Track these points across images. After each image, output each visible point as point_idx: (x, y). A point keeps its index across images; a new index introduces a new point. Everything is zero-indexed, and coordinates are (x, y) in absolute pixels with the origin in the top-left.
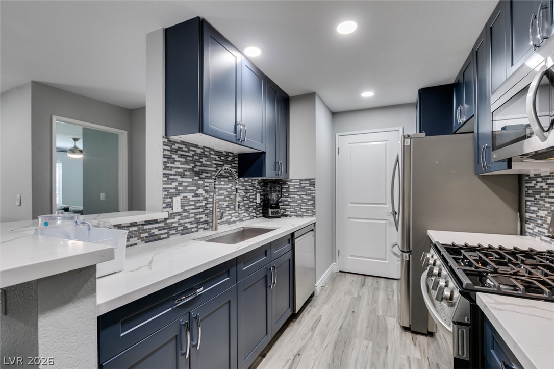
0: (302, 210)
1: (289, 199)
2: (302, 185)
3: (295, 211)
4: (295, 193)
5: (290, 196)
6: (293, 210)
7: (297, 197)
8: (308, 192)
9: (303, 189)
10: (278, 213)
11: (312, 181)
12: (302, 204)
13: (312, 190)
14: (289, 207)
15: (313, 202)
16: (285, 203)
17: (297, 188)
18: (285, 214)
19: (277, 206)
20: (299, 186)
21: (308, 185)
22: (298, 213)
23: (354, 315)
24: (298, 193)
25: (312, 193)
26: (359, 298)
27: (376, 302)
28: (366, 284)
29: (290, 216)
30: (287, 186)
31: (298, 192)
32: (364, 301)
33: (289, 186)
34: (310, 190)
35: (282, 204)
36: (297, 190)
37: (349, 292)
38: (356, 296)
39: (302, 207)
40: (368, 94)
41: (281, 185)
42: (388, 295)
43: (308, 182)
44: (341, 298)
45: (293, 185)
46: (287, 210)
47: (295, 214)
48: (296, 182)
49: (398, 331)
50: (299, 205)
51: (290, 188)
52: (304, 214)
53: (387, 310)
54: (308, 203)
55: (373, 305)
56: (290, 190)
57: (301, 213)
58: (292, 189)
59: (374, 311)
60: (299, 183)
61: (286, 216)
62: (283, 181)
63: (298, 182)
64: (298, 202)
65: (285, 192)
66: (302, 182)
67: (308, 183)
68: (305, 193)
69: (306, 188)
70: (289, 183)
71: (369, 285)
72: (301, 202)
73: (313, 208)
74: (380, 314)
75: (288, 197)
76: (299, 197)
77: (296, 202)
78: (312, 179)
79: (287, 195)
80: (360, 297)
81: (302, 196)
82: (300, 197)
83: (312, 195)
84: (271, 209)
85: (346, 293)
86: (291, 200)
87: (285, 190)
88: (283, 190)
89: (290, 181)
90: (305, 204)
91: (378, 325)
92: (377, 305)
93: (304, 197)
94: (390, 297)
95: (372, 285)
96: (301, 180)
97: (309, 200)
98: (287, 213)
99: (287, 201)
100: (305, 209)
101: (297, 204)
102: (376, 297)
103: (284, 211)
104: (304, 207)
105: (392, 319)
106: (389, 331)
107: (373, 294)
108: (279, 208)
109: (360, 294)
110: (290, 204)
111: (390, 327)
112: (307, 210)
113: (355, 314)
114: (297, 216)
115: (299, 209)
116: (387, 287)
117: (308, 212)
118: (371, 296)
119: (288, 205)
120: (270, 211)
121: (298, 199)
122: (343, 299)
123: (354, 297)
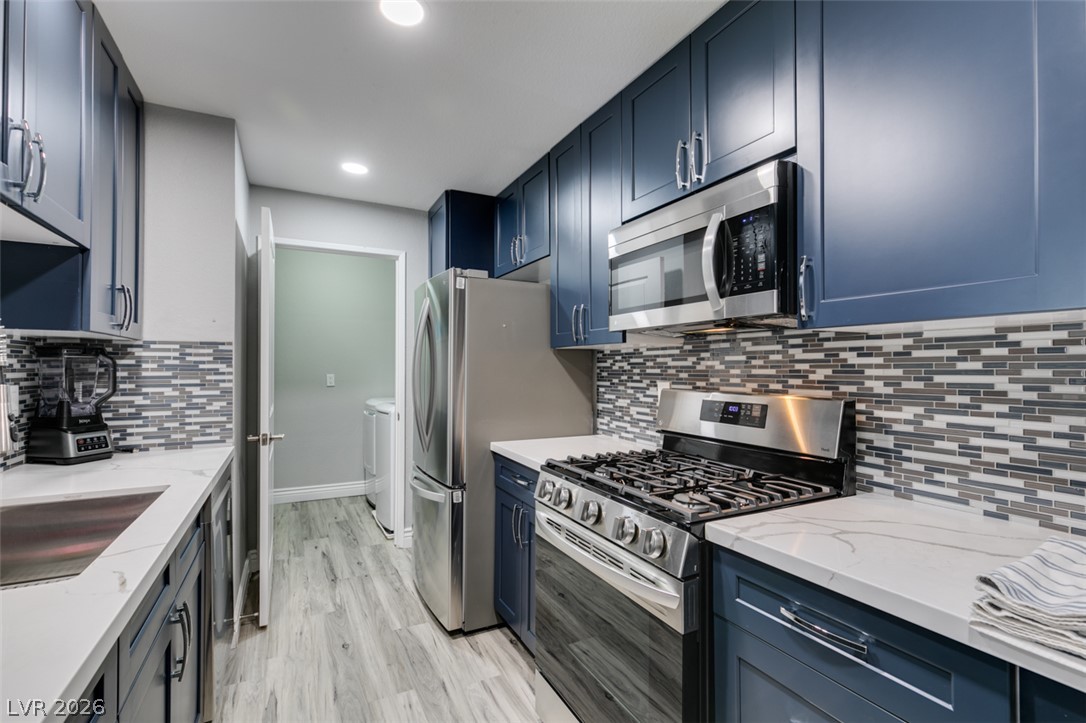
0: (188, 428)
1: (139, 400)
2: (188, 358)
3: (164, 432)
4: (164, 382)
5: (144, 390)
6: (155, 429)
7: (168, 392)
8: (208, 378)
9: (193, 369)
10: (102, 443)
11: (221, 347)
12: (188, 412)
13: (223, 373)
14: (140, 422)
15: (224, 404)
16: (122, 411)
17: (169, 368)
18: (121, 443)
19: (96, 422)
20: (177, 362)
21: (211, 359)
22: (173, 436)
23: (350, 650)
24: (174, 382)
25: (224, 381)
26: (340, 611)
27: (378, 605)
28: (339, 575)
29: (145, 449)
30: (133, 362)
31: (176, 377)
32: (355, 613)
33: (139, 360)
34: (216, 372)
35: (110, 415)
36: (170, 374)
37: (312, 608)
38: (331, 609)
39: (188, 420)
40: (355, 169)
41: (111, 356)
42: (392, 583)
43: (211, 351)
44: (302, 627)
45: (153, 360)
46: (129, 431)
47: (162, 441)
48: (169, 350)
49: (444, 644)
50: (179, 416)
51: (144, 366)
52: (195, 439)
53: (405, 612)
54: (208, 408)
55: (375, 614)
56: (144, 374)
57: (184, 436)
58: (149, 370)
59: (384, 623)
60: (177, 354)
61: (129, 450)
62: (116, 347)
63: (175, 350)
64: (173, 405)
65: (124, 380)
66: (188, 351)
67: (209, 355)
68: (198, 381)
69: (201, 366)
70: (138, 352)
71: (347, 574)
72: (184, 405)
73: (224, 419)
74: (398, 626)
75: (133, 393)
76: (177, 393)
77: (167, 407)
78: (223, 344)
79: (133, 386)
80: (341, 607)
81: (188, 389)
82: (182, 392)
83: (222, 385)
84: (74, 433)
85: (306, 611)
86: (148, 402)
87: (125, 374)
88: (119, 374)
89: (145, 346)
90: (197, 412)
91: (406, 650)
92: (383, 610)
93: (196, 391)
94: (398, 584)
95: (353, 573)
96: (184, 345)
97: (211, 399)
98: (130, 441)
99: (131, 404)
100: (196, 424)
101: (169, 413)
102: (372, 594)
103: (118, 435)
104: (195, 418)
105: (422, 626)
106: (430, 651)
107: (364, 590)
108: (105, 427)
109: (338, 600)
110: (144, 414)
111: (427, 644)
112: (205, 426)
113: (351, 647)
114: (171, 445)
115: (177, 425)
116: (383, 568)
117: (208, 431)
118: (361, 596)
119: (132, 417)
120: (71, 440)
121: (174, 399)
122: (306, 629)
123: (330, 614)
